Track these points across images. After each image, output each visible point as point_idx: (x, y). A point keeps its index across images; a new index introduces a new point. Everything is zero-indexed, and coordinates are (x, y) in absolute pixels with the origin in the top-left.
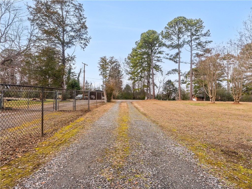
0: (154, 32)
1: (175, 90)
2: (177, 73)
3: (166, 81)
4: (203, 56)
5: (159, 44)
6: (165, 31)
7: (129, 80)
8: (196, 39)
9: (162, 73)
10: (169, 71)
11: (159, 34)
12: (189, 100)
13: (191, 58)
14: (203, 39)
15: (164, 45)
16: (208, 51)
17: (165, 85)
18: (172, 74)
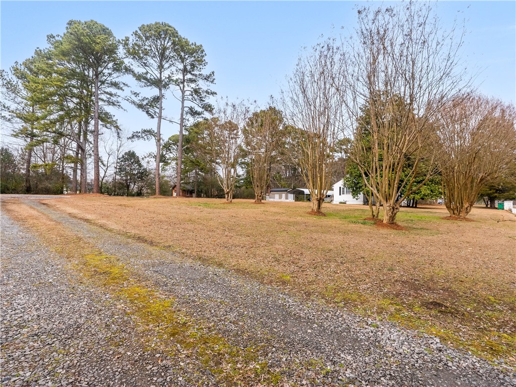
0: (106, 31)
1: (143, 175)
2: (153, 138)
3: (123, 153)
4: (200, 116)
5: (115, 63)
6: (132, 40)
7: (16, 136)
8: (191, 81)
9: (118, 134)
10: (135, 132)
11: (119, 42)
12: (168, 195)
13: (182, 115)
14: (203, 85)
15: (128, 70)
16: (208, 108)
17: (122, 161)
18: (141, 140)
